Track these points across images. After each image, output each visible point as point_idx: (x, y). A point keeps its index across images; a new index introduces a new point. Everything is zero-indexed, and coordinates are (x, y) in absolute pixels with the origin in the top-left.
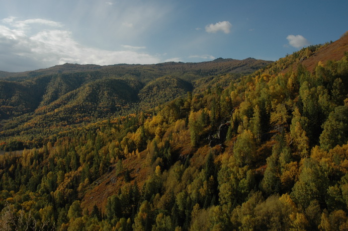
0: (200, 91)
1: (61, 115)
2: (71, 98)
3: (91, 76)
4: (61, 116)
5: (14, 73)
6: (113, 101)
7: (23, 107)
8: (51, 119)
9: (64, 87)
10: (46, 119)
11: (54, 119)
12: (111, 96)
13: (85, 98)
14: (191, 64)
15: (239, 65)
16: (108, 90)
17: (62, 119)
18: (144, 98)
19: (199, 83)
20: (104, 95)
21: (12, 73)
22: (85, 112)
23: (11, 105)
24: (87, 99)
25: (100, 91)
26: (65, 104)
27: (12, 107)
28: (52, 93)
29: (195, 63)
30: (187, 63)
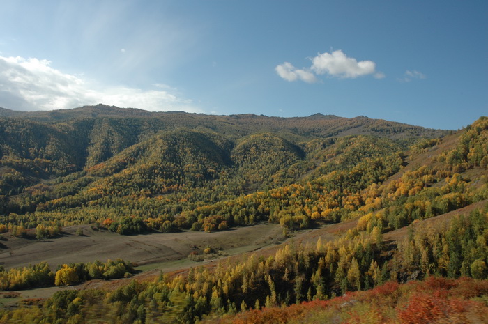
0: (325, 157)
1: (137, 179)
2: (138, 153)
3: (150, 124)
4: (137, 181)
5: (20, 112)
6: (202, 163)
7: (66, 162)
8: (125, 184)
9: (116, 138)
10: (117, 183)
11: (128, 184)
12: (197, 155)
13: (161, 155)
14: (278, 119)
15: (353, 125)
16: (190, 146)
17: (141, 186)
18: (242, 162)
19: (312, 146)
20: (186, 153)
21: (17, 112)
22: (169, 177)
23: (47, 158)
24: (165, 158)
25: (179, 147)
26: (133, 163)
27: (49, 161)
28: (102, 145)
29: (284, 119)
30: (272, 117)
